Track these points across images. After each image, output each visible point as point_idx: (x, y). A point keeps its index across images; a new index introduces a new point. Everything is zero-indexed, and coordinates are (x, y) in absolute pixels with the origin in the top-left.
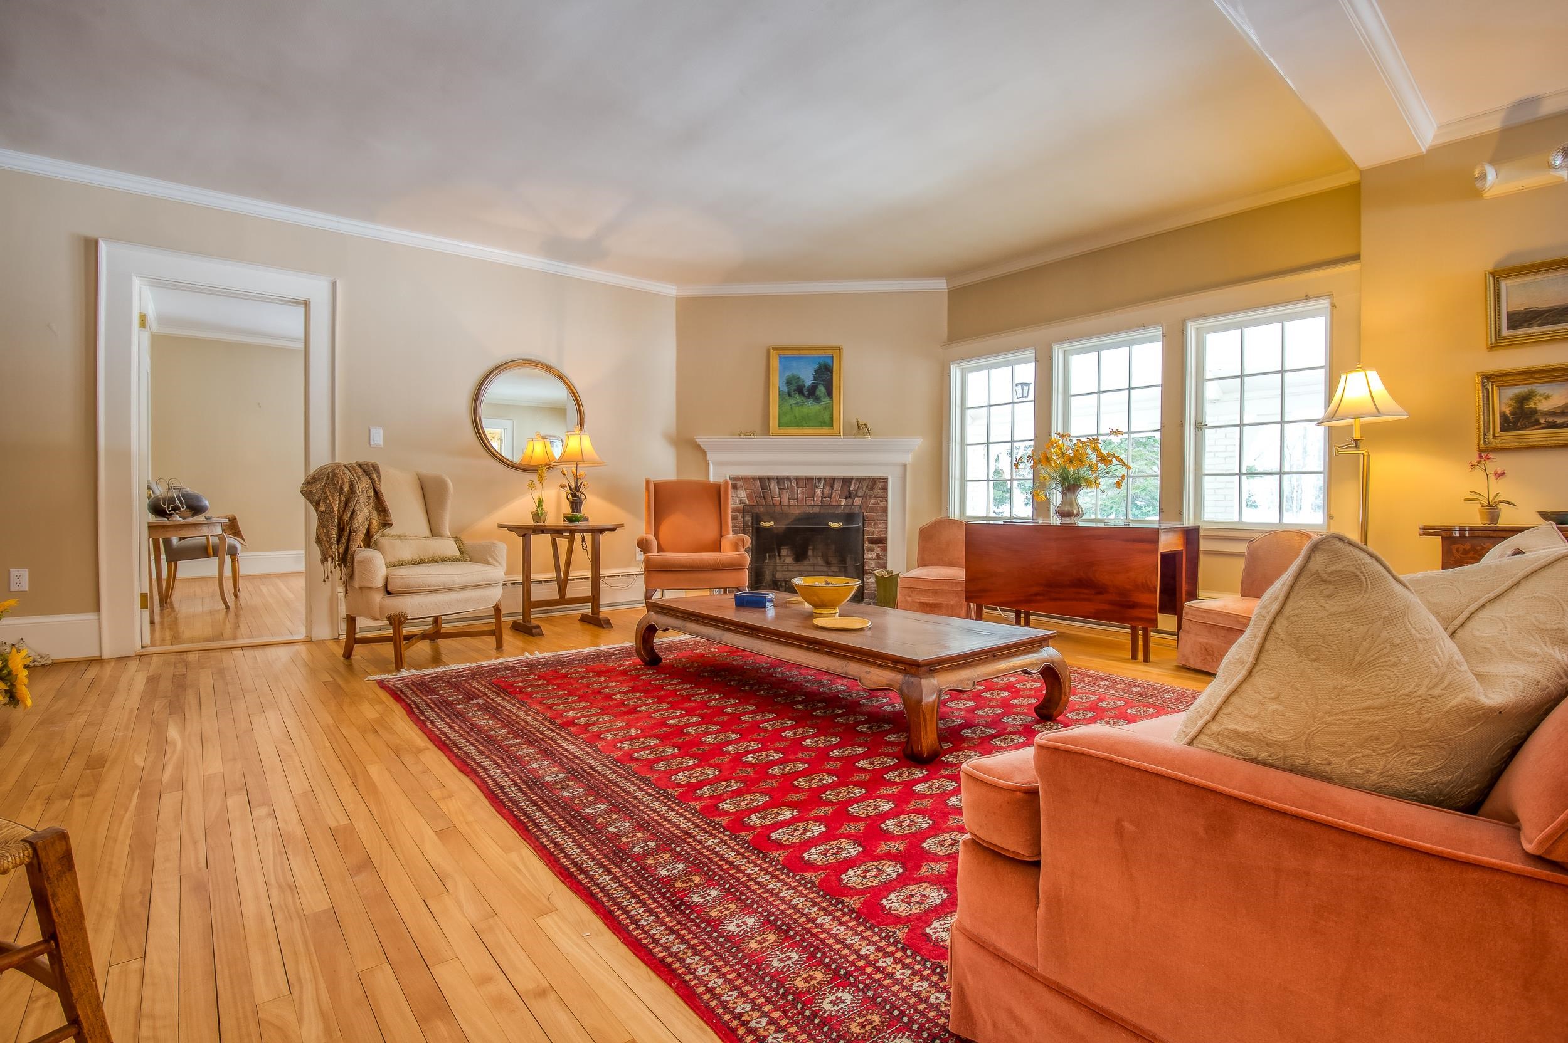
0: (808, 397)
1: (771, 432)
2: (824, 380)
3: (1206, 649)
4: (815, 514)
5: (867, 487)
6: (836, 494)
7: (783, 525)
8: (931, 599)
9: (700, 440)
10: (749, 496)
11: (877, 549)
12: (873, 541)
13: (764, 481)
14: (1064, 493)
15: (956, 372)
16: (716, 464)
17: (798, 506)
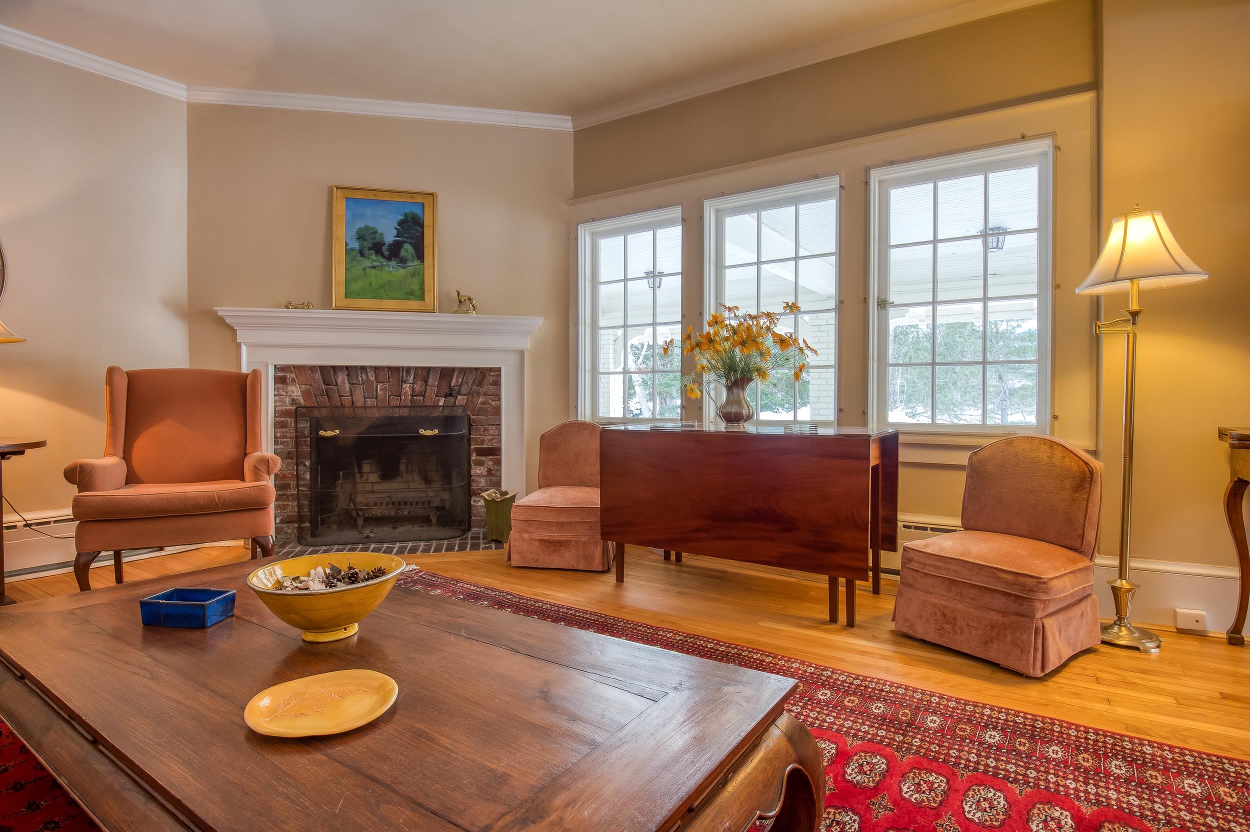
0: (389, 259)
1: (334, 306)
2: (411, 238)
3: (944, 615)
4: (401, 418)
5: (474, 382)
6: (431, 391)
7: (352, 434)
8: (555, 535)
9: (222, 311)
10: (306, 394)
11: (488, 461)
12: (482, 452)
13: (328, 372)
14: (729, 389)
15: (584, 234)
16: (251, 346)
17: (377, 407)
